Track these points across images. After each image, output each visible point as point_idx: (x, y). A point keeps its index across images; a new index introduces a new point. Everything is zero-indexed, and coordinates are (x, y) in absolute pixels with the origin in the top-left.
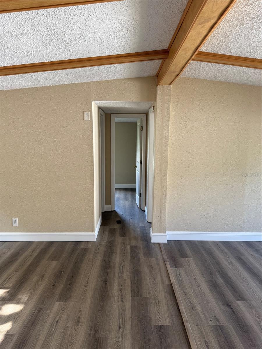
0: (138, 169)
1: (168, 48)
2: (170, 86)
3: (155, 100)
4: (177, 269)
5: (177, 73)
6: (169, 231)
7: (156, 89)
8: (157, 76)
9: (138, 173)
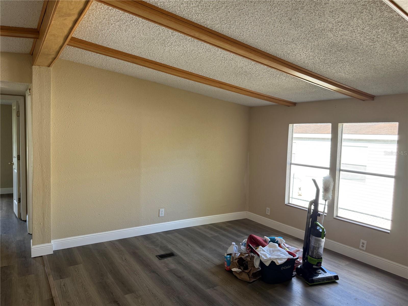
0: (15, 167)
1: (38, 27)
2: (50, 68)
3: (31, 82)
4: (62, 280)
5: (53, 56)
6: (56, 239)
7: (31, 69)
8: (32, 55)
9: (15, 171)
